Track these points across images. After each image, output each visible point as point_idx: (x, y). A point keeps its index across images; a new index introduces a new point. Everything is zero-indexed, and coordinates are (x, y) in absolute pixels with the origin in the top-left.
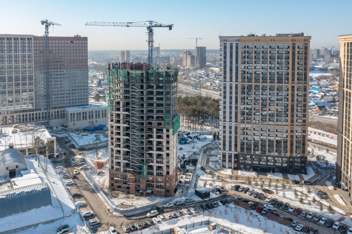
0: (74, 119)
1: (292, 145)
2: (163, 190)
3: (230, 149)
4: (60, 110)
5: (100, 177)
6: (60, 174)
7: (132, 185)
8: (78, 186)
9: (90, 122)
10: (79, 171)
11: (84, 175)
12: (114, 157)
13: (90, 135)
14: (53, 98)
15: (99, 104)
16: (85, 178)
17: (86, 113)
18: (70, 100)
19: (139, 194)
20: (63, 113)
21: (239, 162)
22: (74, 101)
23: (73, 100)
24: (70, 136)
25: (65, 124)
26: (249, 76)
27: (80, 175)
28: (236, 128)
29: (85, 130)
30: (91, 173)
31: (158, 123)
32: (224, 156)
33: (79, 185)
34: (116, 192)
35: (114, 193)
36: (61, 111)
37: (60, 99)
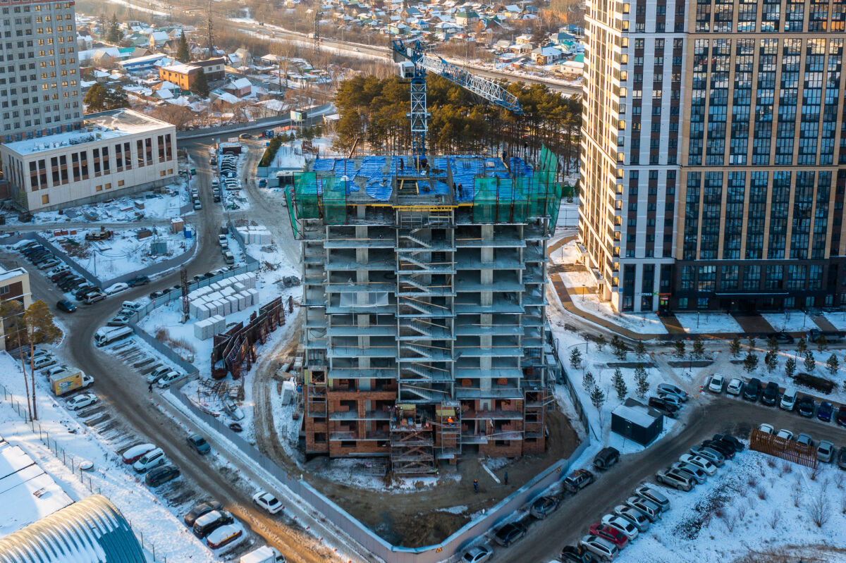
0: (44, 180)
3: (649, 252)
17: (84, 154)
18: (16, 115)
22: (32, 118)
23: (27, 113)
28: (671, 183)
32: (629, 272)
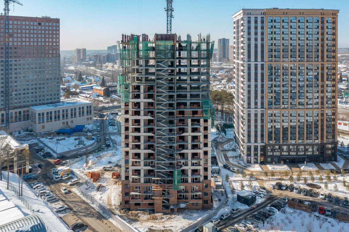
0: (43, 120)
1: (322, 130)
2: (200, 202)
3: (256, 141)
4: (22, 110)
5: (101, 193)
6: (41, 196)
7: (158, 201)
8: (75, 211)
9: (63, 123)
10: (68, 188)
11: (79, 194)
12: (130, 163)
13: (67, 139)
14: (13, 95)
15: (73, 101)
16: (80, 198)
17: (59, 111)
18: (36, 97)
19: (169, 211)
20: (26, 113)
21: (266, 155)
22: (42, 98)
23: (40, 96)
24: (41, 142)
25: (30, 128)
26: (276, 54)
27: (71, 194)
28: (262, 115)
29: (59, 133)
30: (87, 189)
31: (193, 111)
32: (249, 149)
33: (75, 209)
34: (134, 212)
35: (131, 213)
36: (24, 112)
37: (22, 96)
